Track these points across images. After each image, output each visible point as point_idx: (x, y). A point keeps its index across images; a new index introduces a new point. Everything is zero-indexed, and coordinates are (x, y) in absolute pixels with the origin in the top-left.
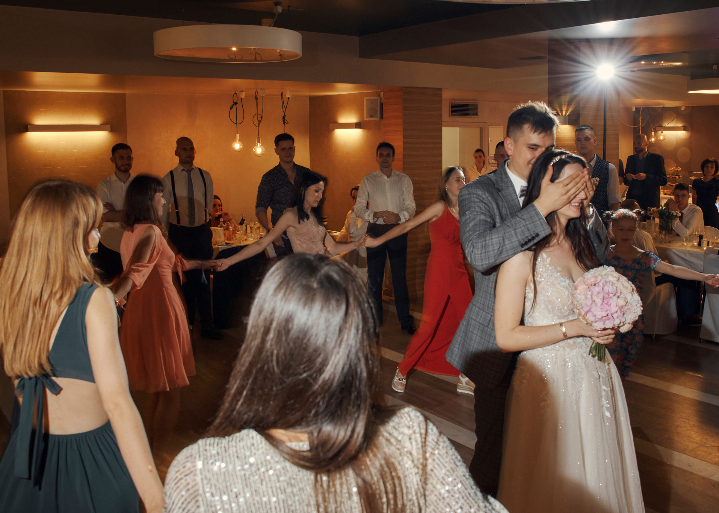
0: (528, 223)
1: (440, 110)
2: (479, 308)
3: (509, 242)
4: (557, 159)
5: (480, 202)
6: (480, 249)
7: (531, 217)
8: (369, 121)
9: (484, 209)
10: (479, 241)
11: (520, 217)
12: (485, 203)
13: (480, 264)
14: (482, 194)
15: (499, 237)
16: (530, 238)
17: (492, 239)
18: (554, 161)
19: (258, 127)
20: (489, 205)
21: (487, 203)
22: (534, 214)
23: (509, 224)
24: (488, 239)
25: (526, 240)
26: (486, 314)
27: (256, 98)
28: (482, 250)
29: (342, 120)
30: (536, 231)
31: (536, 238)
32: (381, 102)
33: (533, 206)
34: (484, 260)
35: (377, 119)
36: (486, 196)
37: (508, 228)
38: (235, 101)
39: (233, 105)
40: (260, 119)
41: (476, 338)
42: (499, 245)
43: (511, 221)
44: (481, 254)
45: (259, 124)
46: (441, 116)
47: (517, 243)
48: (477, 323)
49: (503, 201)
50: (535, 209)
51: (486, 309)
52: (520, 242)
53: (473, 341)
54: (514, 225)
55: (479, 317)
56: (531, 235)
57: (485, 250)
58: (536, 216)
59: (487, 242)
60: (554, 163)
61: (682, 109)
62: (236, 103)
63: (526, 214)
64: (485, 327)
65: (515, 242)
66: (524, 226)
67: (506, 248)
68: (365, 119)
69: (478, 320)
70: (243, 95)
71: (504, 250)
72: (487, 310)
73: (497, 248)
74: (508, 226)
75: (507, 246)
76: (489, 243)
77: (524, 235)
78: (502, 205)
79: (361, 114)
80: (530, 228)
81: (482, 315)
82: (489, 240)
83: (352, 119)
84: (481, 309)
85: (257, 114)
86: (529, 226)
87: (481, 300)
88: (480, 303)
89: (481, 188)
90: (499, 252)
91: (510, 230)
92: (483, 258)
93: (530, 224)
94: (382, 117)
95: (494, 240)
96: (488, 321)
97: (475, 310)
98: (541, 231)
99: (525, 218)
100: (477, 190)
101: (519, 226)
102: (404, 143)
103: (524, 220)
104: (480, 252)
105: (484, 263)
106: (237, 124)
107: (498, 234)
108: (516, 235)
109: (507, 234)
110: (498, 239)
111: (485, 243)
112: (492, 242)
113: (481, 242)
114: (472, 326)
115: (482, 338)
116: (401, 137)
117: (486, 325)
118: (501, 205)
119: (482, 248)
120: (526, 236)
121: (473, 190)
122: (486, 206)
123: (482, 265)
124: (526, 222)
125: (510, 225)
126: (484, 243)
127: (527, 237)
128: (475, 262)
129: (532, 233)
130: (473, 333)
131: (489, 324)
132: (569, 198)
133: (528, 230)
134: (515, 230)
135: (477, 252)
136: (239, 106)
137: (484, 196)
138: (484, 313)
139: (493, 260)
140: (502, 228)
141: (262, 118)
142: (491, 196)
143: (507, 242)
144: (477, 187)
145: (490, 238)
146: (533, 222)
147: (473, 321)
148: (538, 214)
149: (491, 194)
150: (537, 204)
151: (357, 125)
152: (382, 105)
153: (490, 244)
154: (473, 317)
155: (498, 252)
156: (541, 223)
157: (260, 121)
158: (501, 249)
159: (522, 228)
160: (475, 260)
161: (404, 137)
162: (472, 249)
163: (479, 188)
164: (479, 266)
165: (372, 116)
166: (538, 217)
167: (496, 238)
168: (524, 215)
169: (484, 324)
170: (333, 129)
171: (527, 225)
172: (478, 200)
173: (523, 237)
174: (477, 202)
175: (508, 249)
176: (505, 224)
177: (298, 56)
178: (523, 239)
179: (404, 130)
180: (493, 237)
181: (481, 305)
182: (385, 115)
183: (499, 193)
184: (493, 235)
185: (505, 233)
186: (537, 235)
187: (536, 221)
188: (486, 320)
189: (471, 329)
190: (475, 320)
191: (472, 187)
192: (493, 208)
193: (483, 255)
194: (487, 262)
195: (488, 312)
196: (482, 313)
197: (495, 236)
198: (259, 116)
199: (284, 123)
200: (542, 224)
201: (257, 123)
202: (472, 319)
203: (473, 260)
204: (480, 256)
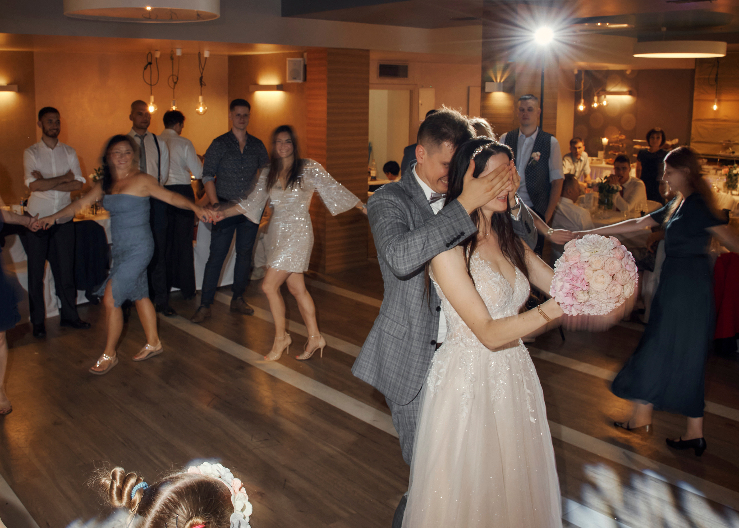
0: (453, 221)
1: (368, 72)
2: (393, 320)
3: (433, 242)
4: (480, 150)
5: (394, 207)
6: (402, 251)
7: (455, 214)
8: (292, 83)
9: (399, 214)
10: (401, 243)
11: (443, 215)
12: (399, 209)
13: (403, 267)
14: (395, 200)
15: (422, 237)
16: (455, 237)
17: (414, 240)
18: (477, 152)
19: (174, 89)
20: (403, 211)
21: (401, 209)
22: (459, 211)
23: (432, 222)
24: (409, 240)
25: (451, 239)
26: (400, 326)
27: (172, 58)
28: (404, 252)
29: (263, 81)
30: (461, 230)
31: (462, 237)
32: (304, 63)
33: (457, 203)
34: (407, 263)
35: (300, 81)
36: (399, 201)
37: (432, 227)
38: (150, 61)
39: (147, 66)
40: (175, 80)
41: (389, 351)
42: (422, 245)
43: (434, 219)
44: (404, 256)
45: (174, 86)
46: (368, 79)
47: (442, 242)
48: (390, 336)
49: (415, 207)
50: (460, 206)
51: (401, 321)
52: (445, 241)
53: (387, 355)
54: (438, 223)
55: (393, 329)
56: (456, 234)
57: (408, 251)
58: (461, 213)
59: (409, 243)
60: (476, 155)
61: (628, 72)
62: (150, 63)
63: (450, 211)
64: (399, 340)
65: (440, 241)
66: (449, 224)
67: (431, 248)
68: (288, 81)
69: (392, 333)
70: (158, 55)
71: (429, 251)
72: (402, 323)
73: (420, 249)
74: (431, 225)
75: (432, 246)
76: (411, 244)
77: (449, 234)
78: (415, 211)
79: (283, 76)
80: (455, 226)
81: (396, 327)
82: (411, 241)
83: (272, 80)
84: (395, 322)
85: (173, 75)
86: (454, 224)
87: (395, 312)
88: (394, 315)
89: (393, 194)
90: (423, 254)
91: (434, 228)
92: (406, 260)
93: (455, 221)
94: (305, 79)
95: (417, 241)
96: (402, 334)
97: (387, 322)
98: (467, 229)
99: (450, 216)
100: (389, 195)
101: (443, 225)
102: (329, 108)
103: (449, 217)
104: (402, 255)
105: (407, 266)
106: (151, 85)
107: (421, 234)
108: (441, 234)
109: (431, 234)
110: (421, 239)
111: (408, 244)
112: (414, 243)
113: (403, 244)
114: (384, 339)
115: (395, 351)
116: (325, 101)
117: (401, 338)
118: (413, 212)
119: (404, 250)
120: (451, 234)
121: (385, 196)
122: (400, 212)
123: (405, 269)
124: (450, 220)
125: (433, 224)
126: (406, 244)
127: (453, 236)
128: (398, 266)
129: (458, 232)
130: (386, 346)
131: (404, 337)
132: (494, 194)
133: (454, 228)
134: (439, 228)
135: (398, 255)
136: (154, 66)
137: (397, 202)
138: (398, 325)
139: (417, 262)
140: (424, 227)
141: (178, 79)
142: (404, 202)
143: (431, 242)
144: (388, 193)
145: (412, 238)
146: (458, 220)
147: (386, 334)
148: (463, 211)
149: (404, 201)
150: (461, 200)
151: (279, 88)
152: (305, 66)
153: (413, 245)
154: (386, 329)
155: (421, 253)
156: (466, 220)
157: (175, 83)
158: (425, 250)
159: (447, 227)
160: (397, 263)
161: (329, 101)
162: (393, 252)
163: (391, 194)
164: (402, 270)
165: (295, 78)
166: (463, 214)
167: (419, 238)
168: (449, 212)
169: (399, 337)
170: (253, 92)
171: (452, 223)
172: (392, 206)
173: (448, 236)
174: (391, 207)
175: (433, 249)
176: (427, 223)
177: (215, 16)
178: (448, 238)
179: (329, 94)
180: (416, 238)
181: (395, 317)
182: (308, 77)
183: (412, 200)
184: (415, 235)
185: (428, 233)
186: (463, 234)
187: (462, 218)
188: (402, 333)
189: (383, 342)
190: (388, 333)
191: (383, 193)
192: (406, 214)
193: (405, 257)
194: (411, 265)
195: (403, 324)
196: (397, 325)
197: (418, 237)
198: (175, 78)
199: (201, 85)
200: (468, 222)
201: (172, 84)
202: (384, 331)
203: (395, 264)
204: (402, 258)
